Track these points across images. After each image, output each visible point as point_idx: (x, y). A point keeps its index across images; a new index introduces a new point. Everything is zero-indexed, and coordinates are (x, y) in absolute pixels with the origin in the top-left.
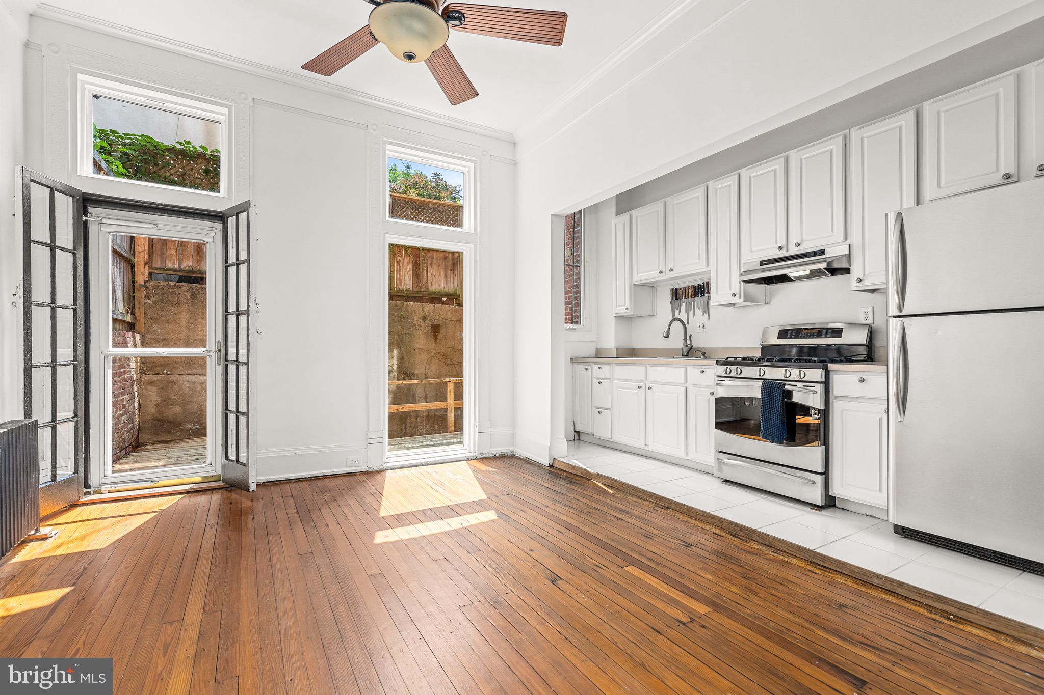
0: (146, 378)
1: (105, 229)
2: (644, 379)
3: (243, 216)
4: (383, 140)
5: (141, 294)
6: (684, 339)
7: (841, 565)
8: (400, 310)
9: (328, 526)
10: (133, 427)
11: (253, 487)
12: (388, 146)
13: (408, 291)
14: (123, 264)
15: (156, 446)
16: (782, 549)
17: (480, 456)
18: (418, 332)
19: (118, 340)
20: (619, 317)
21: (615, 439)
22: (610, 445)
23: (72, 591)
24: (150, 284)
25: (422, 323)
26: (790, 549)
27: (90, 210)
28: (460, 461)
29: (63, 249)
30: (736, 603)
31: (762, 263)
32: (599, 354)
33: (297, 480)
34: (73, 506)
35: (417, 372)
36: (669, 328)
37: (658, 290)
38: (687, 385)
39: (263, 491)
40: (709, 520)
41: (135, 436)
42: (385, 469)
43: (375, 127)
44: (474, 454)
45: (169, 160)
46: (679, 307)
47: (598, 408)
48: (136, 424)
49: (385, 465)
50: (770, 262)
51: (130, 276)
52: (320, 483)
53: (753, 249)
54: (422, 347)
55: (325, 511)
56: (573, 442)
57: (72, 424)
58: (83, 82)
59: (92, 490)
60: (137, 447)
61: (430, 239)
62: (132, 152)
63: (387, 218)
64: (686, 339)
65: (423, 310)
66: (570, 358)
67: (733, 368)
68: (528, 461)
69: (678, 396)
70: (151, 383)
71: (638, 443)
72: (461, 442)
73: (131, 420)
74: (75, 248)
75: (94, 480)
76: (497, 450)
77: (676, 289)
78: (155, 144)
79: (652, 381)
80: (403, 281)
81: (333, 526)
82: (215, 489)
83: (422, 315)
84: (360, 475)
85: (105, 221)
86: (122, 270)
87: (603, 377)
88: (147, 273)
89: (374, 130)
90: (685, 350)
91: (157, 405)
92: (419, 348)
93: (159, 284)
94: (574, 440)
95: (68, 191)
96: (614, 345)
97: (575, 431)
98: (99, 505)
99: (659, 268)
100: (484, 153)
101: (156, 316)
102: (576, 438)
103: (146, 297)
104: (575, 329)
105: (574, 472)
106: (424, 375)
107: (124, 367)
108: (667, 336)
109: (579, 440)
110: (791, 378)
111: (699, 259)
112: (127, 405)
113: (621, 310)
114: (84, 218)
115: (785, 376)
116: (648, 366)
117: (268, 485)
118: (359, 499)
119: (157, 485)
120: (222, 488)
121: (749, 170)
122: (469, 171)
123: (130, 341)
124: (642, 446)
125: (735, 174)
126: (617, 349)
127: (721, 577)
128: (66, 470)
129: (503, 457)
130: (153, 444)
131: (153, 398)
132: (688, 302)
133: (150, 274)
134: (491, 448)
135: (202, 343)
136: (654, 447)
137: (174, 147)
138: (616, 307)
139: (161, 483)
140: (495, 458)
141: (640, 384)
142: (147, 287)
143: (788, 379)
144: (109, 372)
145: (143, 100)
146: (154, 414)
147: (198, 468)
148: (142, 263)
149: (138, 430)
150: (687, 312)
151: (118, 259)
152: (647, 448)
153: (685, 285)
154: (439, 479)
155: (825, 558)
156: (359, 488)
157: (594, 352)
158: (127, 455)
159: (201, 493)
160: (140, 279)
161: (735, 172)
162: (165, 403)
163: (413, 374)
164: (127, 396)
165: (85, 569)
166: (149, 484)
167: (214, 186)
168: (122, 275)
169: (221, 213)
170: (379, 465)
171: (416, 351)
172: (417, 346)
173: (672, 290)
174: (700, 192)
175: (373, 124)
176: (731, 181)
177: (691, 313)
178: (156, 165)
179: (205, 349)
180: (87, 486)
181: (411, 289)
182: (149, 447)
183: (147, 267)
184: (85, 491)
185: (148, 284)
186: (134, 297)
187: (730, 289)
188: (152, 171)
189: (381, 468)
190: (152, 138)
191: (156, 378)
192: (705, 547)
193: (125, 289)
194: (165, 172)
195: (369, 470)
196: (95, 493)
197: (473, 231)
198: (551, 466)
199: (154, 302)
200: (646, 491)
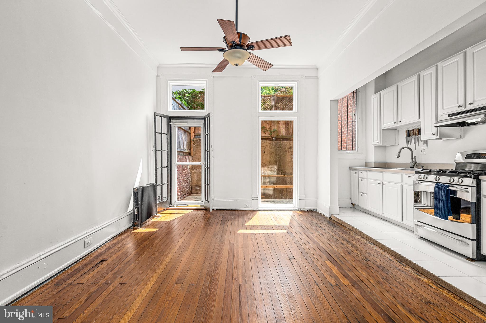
0: (193, 171)
1: (175, 126)
2: (381, 179)
3: (208, 118)
4: (258, 81)
5: (192, 143)
6: (411, 158)
7: (450, 287)
8: (280, 145)
9: (228, 226)
10: (189, 187)
11: (211, 210)
12: (260, 83)
13: (284, 136)
14: (187, 134)
15: (195, 194)
16: (422, 273)
17: (300, 210)
18: (287, 154)
19: (184, 159)
20: (376, 147)
21: (369, 209)
22: (367, 212)
23: (159, 230)
24: (195, 139)
25: (289, 150)
26: (426, 274)
27: (172, 120)
28: (290, 211)
29: (164, 134)
30: (367, 286)
31: (449, 116)
32: (366, 165)
33: (227, 210)
34: (167, 209)
35: (287, 171)
36: (400, 153)
37: (399, 131)
38: (403, 184)
39: (215, 212)
40: (391, 253)
41: (190, 190)
42: (258, 210)
43: (255, 76)
44: (297, 209)
45: (200, 96)
46: (411, 141)
47: (361, 193)
48: (190, 186)
49: (258, 209)
50: (454, 115)
51: (189, 137)
52: (234, 212)
53: (445, 108)
54: (290, 160)
55: (230, 221)
56: (350, 209)
57: (166, 185)
58: (170, 83)
59: (172, 205)
60: (191, 194)
61: (277, 117)
62: (190, 96)
63: (260, 110)
64: (413, 158)
65: (290, 144)
66: (349, 167)
67: (422, 175)
68: (321, 215)
69: (398, 189)
70: (195, 173)
71: (379, 212)
72: (292, 203)
73: (188, 185)
74: (167, 133)
75: (173, 202)
76: (308, 208)
77: (409, 131)
78: (196, 92)
79: (386, 181)
80: (281, 132)
81: (229, 227)
82: (202, 210)
83: (289, 146)
84: (249, 211)
85: (175, 124)
86: (186, 136)
87: (363, 177)
88: (194, 136)
89: (254, 77)
90: (412, 164)
91: (197, 180)
92: (288, 161)
93: (197, 139)
94: (351, 208)
95: (165, 116)
96: (374, 161)
97: (351, 204)
98: (173, 210)
99: (394, 120)
100: (302, 76)
101: (196, 150)
102: (352, 206)
103: (194, 144)
104: (352, 153)
105: (338, 222)
106: (290, 173)
107: (186, 168)
108: (398, 157)
109: (354, 208)
110: (454, 183)
111: (414, 115)
112: (187, 180)
113: (375, 143)
114: (170, 123)
115: (450, 182)
116: (384, 173)
117: (218, 211)
118: (243, 219)
119: (188, 206)
120: (204, 210)
121: (443, 63)
122: (296, 86)
123: (187, 159)
124: (381, 214)
125: (434, 66)
126: (375, 163)
127: (371, 275)
128: (165, 199)
129: (311, 211)
130: (195, 193)
131: (196, 178)
132: (415, 138)
133: (195, 136)
134: (305, 207)
135: (200, 160)
136: (386, 215)
137: (201, 91)
138: (373, 141)
139: (189, 206)
140: (307, 212)
141: (380, 182)
142: (194, 140)
143: (452, 183)
144: (176, 170)
145: (184, 84)
146: (195, 183)
147: (199, 202)
148: (193, 132)
149: (191, 189)
150: (415, 143)
151: (185, 132)
152: (383, 215)
153: (413, 129)
154: (276, 216)
155: (443, 281)
156: (245, 216)
157: (364, 165)
158: (187, 196)
159: (198, 210)
160: (192, 138)
161: (434, 65)
162: (199, 180)
163: (285, 172)
164: (187, 177)
165: (163, 226)
166: (186, 206)
167: (203, 108)
168: (186, 137)
169: (204, 117)
170: (256, 208)
171: (287, 162)
172: (287, 160)
173: (407, 131)
174: (415, 78)
175: (254, 75)
176: (432, 70)
177: (417, 144)
178: (196, 98)
179: (201, 163)
180: (171, 204)
181: (285, 135)
182: (194, 194)
183: (194, 133)
184: (170, 205)
185: (194, 139)
186: (190, 144)
187: (431, 131)
188: (195, 101)
189: (257, 209)
190: (195, 90)
191: (196, 171)
192: (376, 263)
193: (188, 142)
194: (199, 101)
195: (253, 210)
196: (173, 206)
197: (297, 112)
198: (330, 218)
199: (196, 145)
200: (366, 235)
